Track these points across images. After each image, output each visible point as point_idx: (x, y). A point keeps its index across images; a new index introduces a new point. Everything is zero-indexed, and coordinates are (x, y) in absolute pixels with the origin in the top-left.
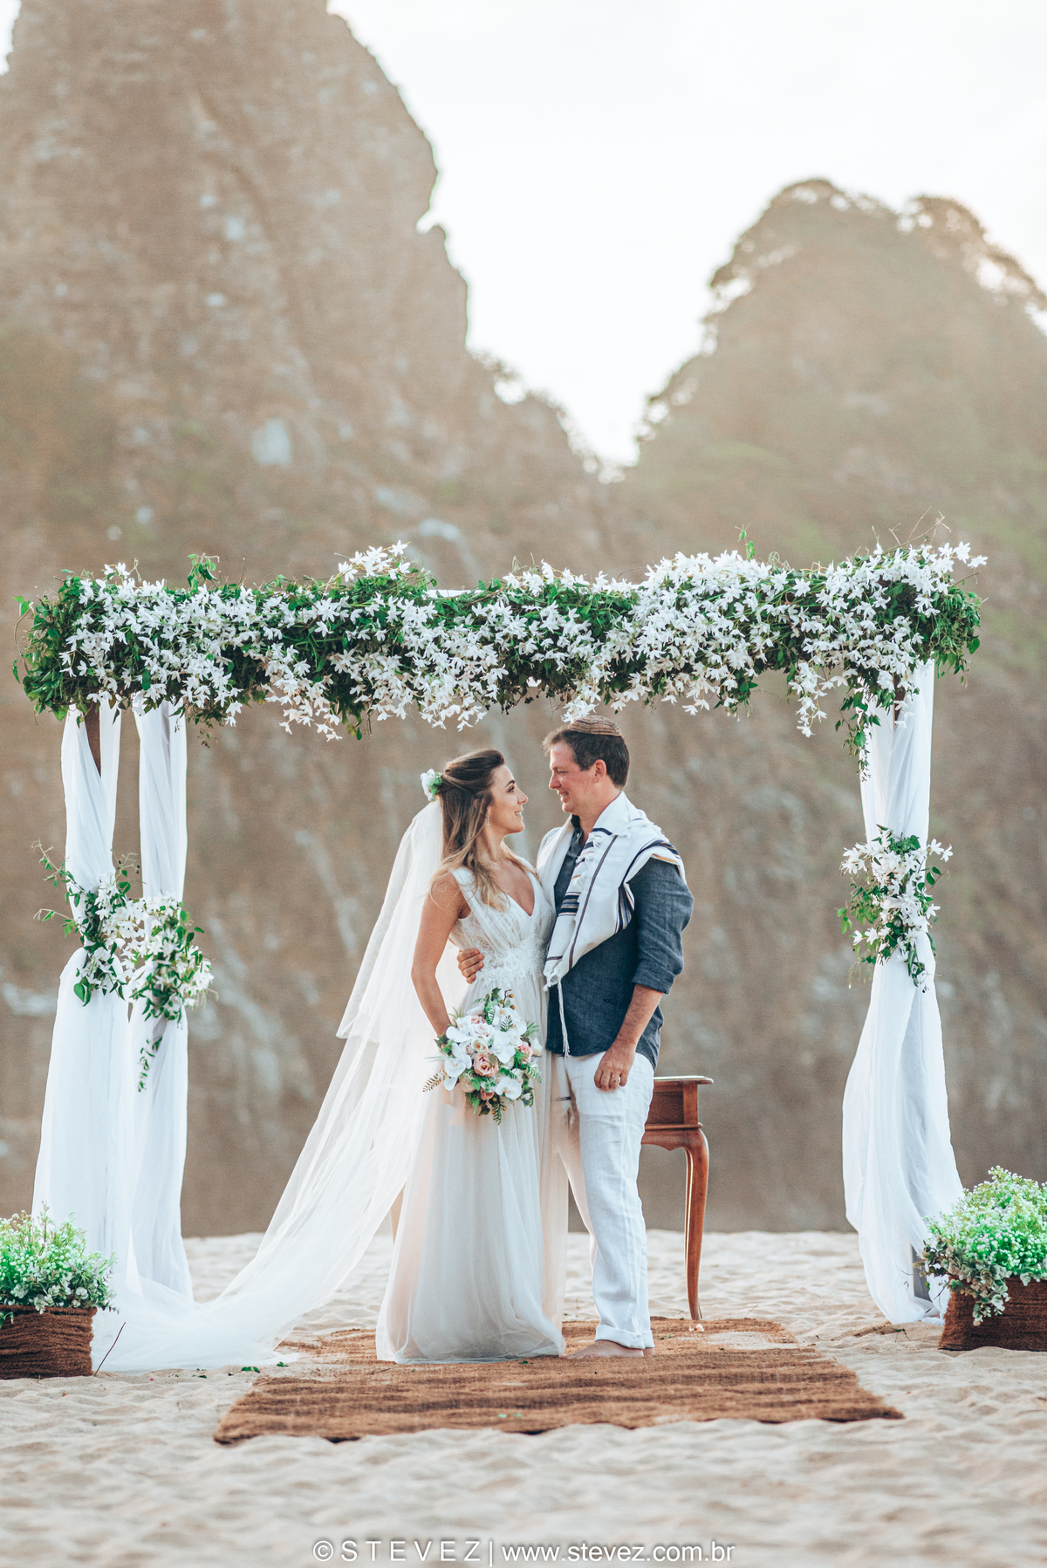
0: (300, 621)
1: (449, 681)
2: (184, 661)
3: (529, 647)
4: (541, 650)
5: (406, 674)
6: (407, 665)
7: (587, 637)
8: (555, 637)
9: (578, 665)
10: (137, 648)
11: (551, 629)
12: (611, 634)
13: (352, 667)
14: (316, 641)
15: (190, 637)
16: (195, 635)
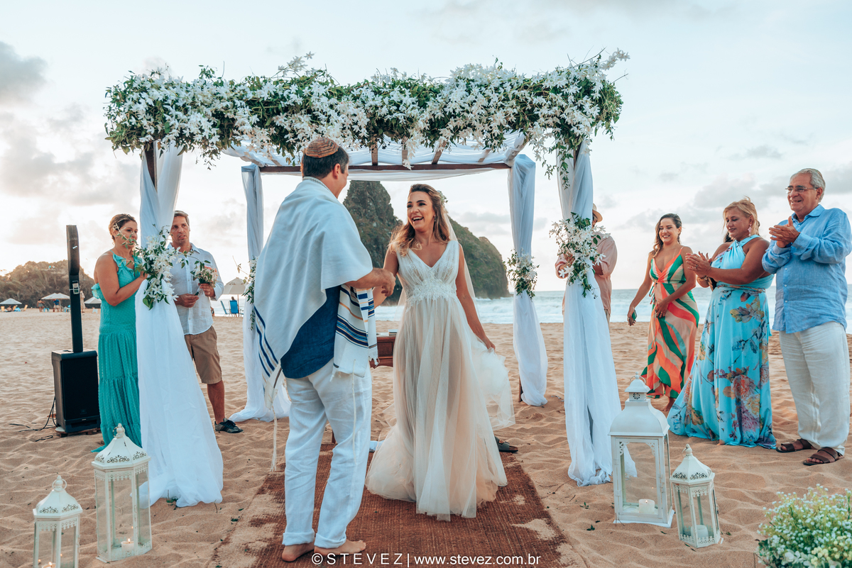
0: (255, 97)
1: (338, 127)
2: (189, 117)
3: (384, 110)
4: (390, 113)
5: (314, 124)
6: (315, 119)
7: (416, 106)
8: (398, 106)
9: (411, 120)
10: (162, 110)
11: (396, 101)
12: (430, 104)
13: (286, 122)
14: (264, 107)
15: (193, 104)
16: (196, 104)
